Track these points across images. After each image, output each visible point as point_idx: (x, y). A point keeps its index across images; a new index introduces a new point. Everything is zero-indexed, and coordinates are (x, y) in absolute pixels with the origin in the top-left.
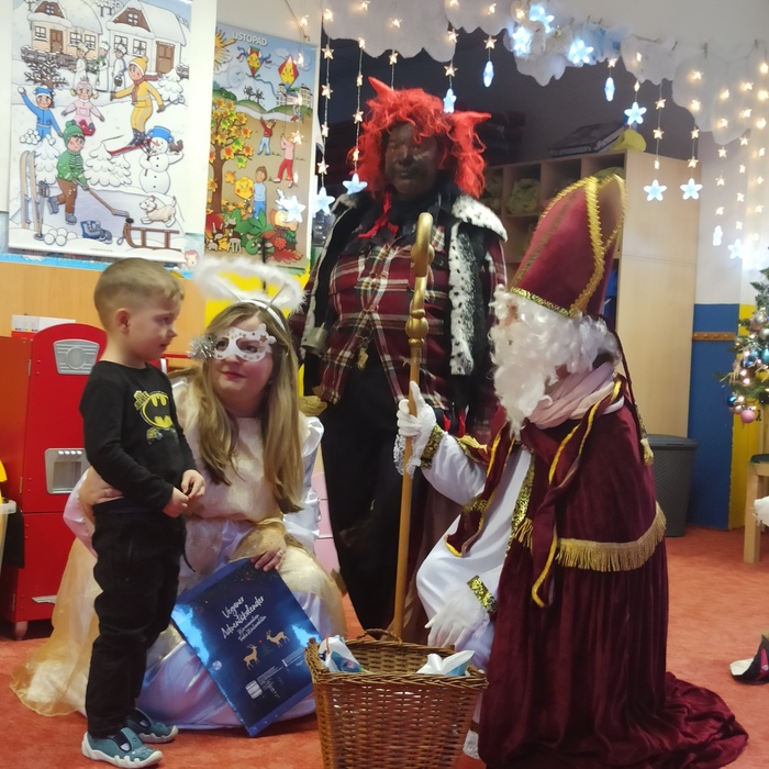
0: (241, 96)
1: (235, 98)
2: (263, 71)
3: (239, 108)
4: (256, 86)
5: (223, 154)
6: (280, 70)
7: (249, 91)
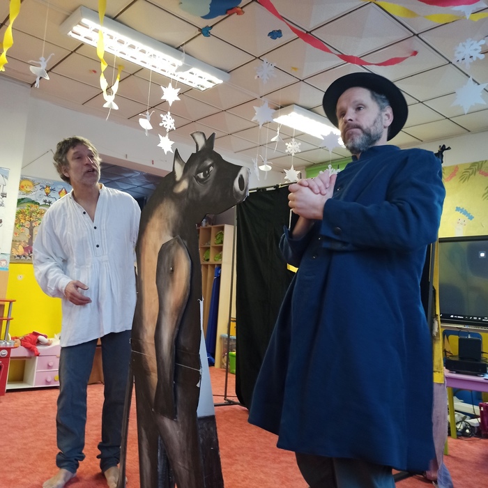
0: (41, 203)
1: (39, 204)
2: (52, 194)
3: (41, 208)
4: (48, 199)
5: (34, 224)
6: (59, 193)
7: (45, 201)
